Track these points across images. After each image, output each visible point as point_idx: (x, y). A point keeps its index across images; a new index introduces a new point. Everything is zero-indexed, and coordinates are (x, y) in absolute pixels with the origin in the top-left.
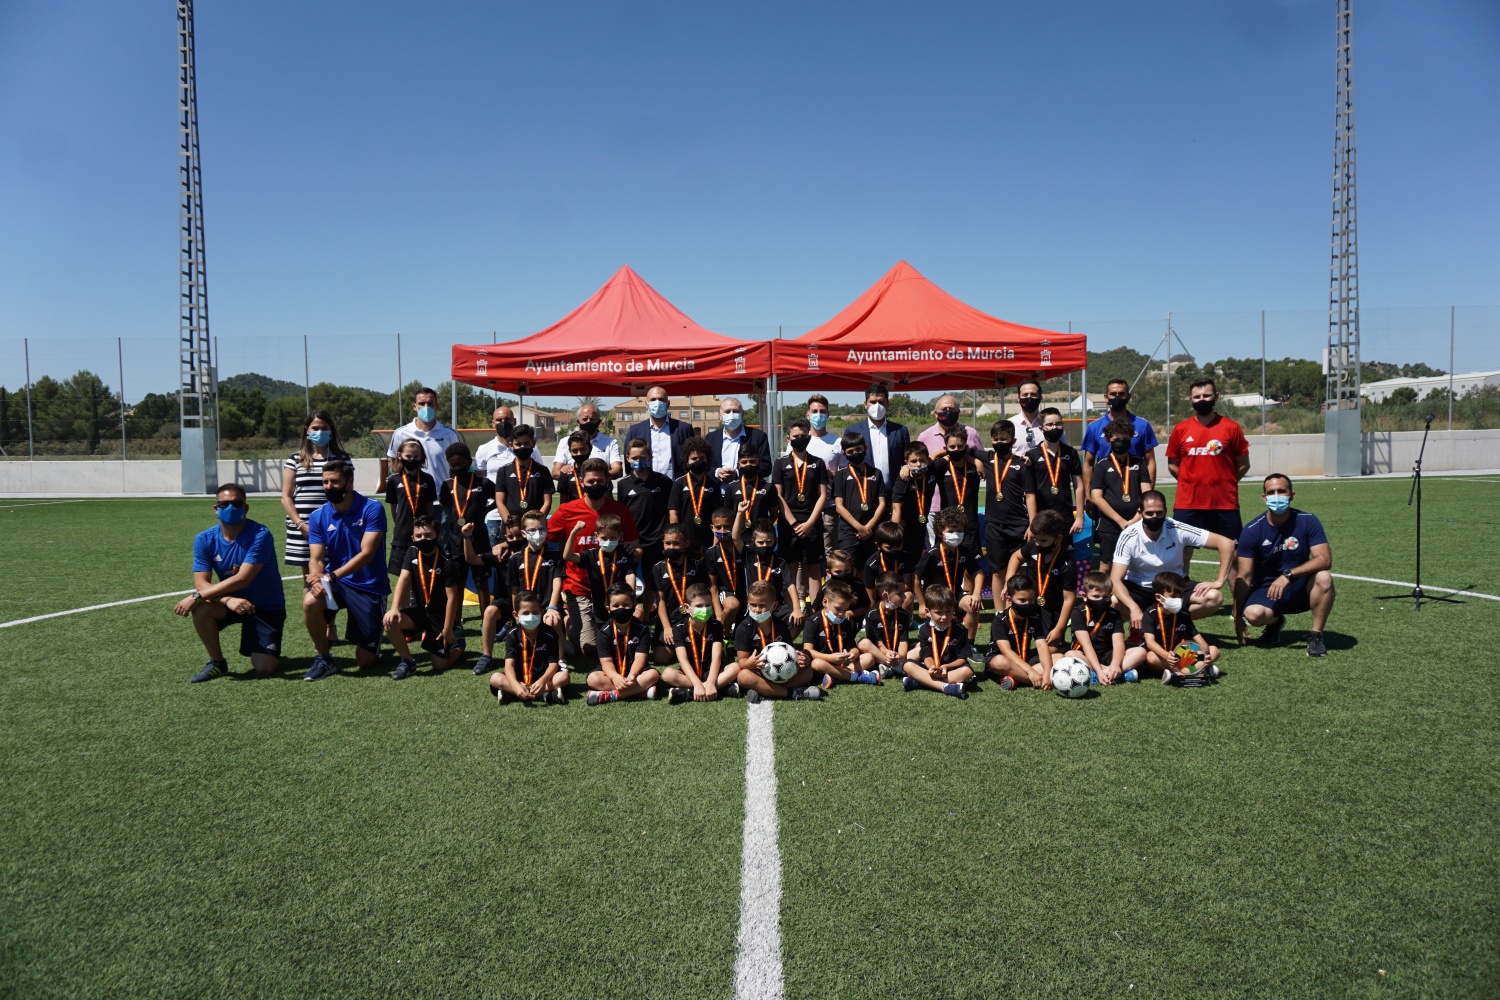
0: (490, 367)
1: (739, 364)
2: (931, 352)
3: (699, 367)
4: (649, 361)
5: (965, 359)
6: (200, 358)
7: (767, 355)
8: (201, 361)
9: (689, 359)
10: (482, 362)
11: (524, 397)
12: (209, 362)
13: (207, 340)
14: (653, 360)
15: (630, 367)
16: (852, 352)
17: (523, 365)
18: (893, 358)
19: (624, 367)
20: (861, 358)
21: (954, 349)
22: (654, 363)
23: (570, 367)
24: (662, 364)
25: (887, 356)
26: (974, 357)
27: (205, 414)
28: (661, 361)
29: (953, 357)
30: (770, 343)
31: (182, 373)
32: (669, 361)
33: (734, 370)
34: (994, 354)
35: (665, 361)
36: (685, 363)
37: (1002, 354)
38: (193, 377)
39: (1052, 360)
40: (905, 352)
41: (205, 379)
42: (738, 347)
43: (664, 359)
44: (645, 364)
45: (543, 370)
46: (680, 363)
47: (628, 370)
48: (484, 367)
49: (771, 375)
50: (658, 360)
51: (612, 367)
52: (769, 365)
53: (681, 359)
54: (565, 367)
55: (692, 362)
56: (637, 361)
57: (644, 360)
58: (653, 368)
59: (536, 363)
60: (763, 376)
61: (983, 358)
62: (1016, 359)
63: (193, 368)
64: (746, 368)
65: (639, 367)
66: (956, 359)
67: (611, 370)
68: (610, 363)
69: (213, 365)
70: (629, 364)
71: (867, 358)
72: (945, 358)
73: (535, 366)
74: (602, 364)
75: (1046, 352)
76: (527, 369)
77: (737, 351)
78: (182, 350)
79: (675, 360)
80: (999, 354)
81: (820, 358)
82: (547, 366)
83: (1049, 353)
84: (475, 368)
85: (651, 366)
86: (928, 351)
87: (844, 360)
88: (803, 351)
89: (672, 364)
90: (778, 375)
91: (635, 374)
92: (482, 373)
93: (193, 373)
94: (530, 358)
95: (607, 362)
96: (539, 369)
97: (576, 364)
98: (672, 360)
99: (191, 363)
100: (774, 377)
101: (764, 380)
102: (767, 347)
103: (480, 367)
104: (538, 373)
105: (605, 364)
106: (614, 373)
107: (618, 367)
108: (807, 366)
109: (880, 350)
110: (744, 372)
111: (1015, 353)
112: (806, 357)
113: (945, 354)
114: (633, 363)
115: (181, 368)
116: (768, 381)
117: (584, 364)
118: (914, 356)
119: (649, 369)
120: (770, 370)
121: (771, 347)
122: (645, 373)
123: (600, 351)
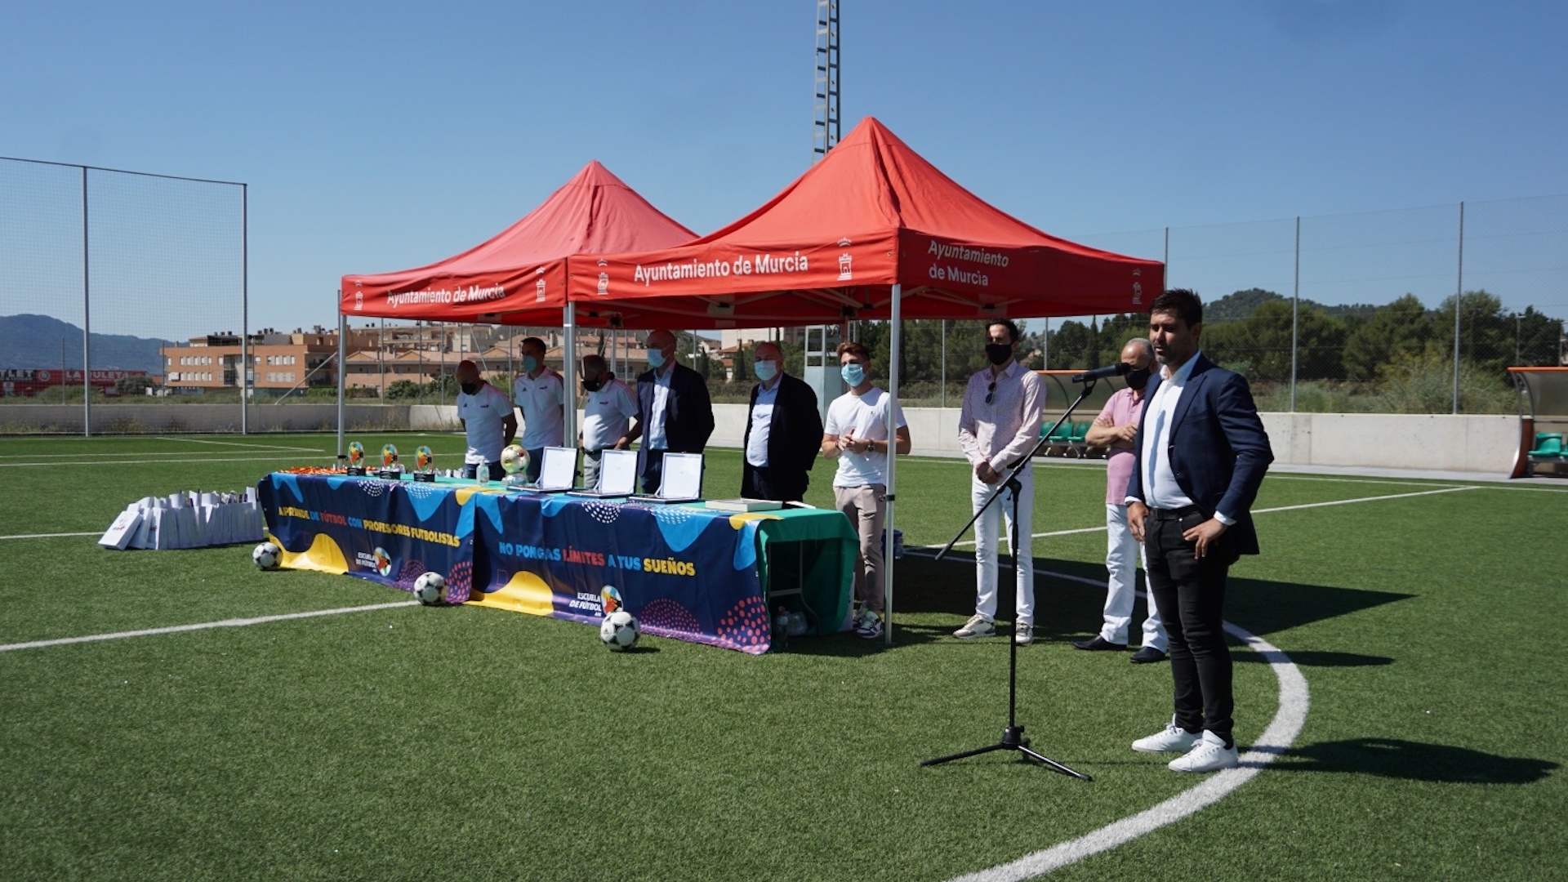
0: (366, 300)
1: (539, 289)
2: (717, 264)
3: (509, 293)
4: (471, 289)
5: (753, 274)
7: (562, 276)
9: (498, 284)
10: (359, 293)
14: (474, 286)
15: (457, 296)
16: (639, 268)
17: (385, 295)
18: (678, 276)
19: (452, 297)
20: (647, 276)
21: (741, 257)
22: (474, 290)
23: (419, 296)
24: (480, 291)
25: (672, 271)
26: (763, 271)
27: (829, 350)
28: (479, 288)
29: (740, 271)
30: (565, 259)
32: (485, 287)
33: (536, 298)
34: (784, 263)
35: (482, 287)
36: (496, 290)
37: (794, 265)
39: (854, 270)
40: (690, 266)
42: (538, 267)
43: (481, 285)
44: (468, 293)
45: (399, 302)
46: (492, 289)
47: (455, 300)
48: (361, 300)
49: (567, 303)
50: (477, 287)
51: (444, 297)
52: (564, 290)
53: (492, 285)
54: (414, 298)
55: (502, 289)
56: (462, 288)
57: (466, 287)
58: (473, 297)
59: (396, 292)
61: (774, 271)
62: (812, 271)
64: (546, 294)
65: (461, 296)
66: (744, 274)
67: (444, 300)
68: (443, 292)
70: (456, 293)
71: (654, 278)
72: (732, 273)
73: (394, 297)
74: (437, 294)
75: (845, 259)
76: (388, 301)
77: (537, 271)
79: (489, 286)
80: (790, 264)
81: (612, 278)
82: (400, 295)
83: (850, 259)
84: (355, 301)
85: (472, 294)
86: (714, 262)
87: (630, 280)
88: (593, 269)
89: (486, 290)
90: (573, 303)
91: (459, 304)
92: (359, 307)
94: (388, 289)
95: (441, 291)
96: (396, 301)
98: (487, 287)
102: (561, 268)
103: (358, 300)
104: (395, 306)
105: (440, 293)
106: (447, 303)
107: (448, 297)
108: (595, 289)
109: (665, 262)
110: (545, 299)
111: (808, 261)
112: (597, 278)
113: (731, 265)
114: (458, 292)
117: (426, 294)
118: (700, 270)
119: (469, 298)
120: (564, 296)
121: (566, 265)
122: (467, 303)
123: (434, 277)
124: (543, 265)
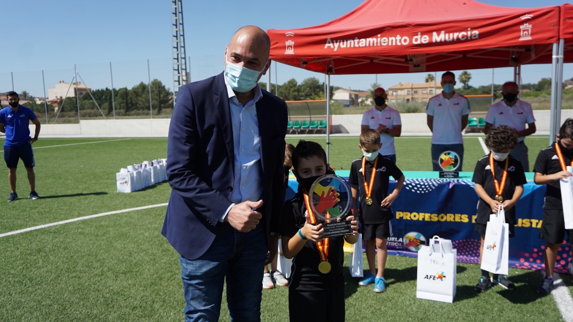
0: (296, 46)
1: (524, 31)
3: (482, 36)
4: (435, 34)
6: (181, 67)
7: (555, 20)
8: (182, 69)
9: (473, 29)
10: (290, 43)
11: (331, 76)
12: (186, 69)
13: (185, 58)
14: (438, 31)
15: (416, 40)
17: (324, 42)
19: (411, 40)
22: (439, 35)
23: (363, 42)
24: (447, 35)
28: (445, 33)
30: (559, 7)
31: (174, 75)
32: (453, 32)
33: (519, 37)
35: (449, 32)
36: (469, 33)
38: (179, 77)
41: (184, 78)
42: (524, 14)
43: (448, 30)
44: (431, 37)
45: (339, 46)
46: (464, 33)
47: (415, 43)
48: (291, 46)
49: (558, 40)
50: (443, 32)
51: (400, 41)
52: (557, 30)
53: (465, 30)
54: (359, 43)
55: (476, 32)
56: (423, 33)
57: (430, 33)
58: (438, 40)
59: (334, 40)
60: (550, 41)
63: (179, 73)
64: (532, 34)
65: (425, 39)
67: (399, 44)
68: (398, 37)
69: (188, 71)
70: (415, 37)
73: (333, 43)
74: (390, 39)
76: (327, 45)
77: (523, 18)
78: (174, 64)
79: (460, 31)
82: (343, 41)
84: (284, 48)
85: (436, 38)
89: (456, 35)
90: (566, 41)
91: (422, 45)
92: (290, 52)
93: (179, 75)
94: (329, 37)
95: (395, 37)
96: (337, 45)
97: (368, 40)
98: (456, 31)
99: (178, 70)
100: (562, 42)
101: (551, 45)
102: (556, 12)
103: (288, 46)
104: (335, 50)
105: (393, 38)
106: (402, 46)
107: (405, 41)
110: (529, 38)
114: (419, 37)
115: (173, 73)
116: (555, 46)
117: (375, 39)
119: (434, 41)
120: (557, 35)
121: (560, 12)
122: (430, 44)
123: (389, 26)
124: (529, 13)
